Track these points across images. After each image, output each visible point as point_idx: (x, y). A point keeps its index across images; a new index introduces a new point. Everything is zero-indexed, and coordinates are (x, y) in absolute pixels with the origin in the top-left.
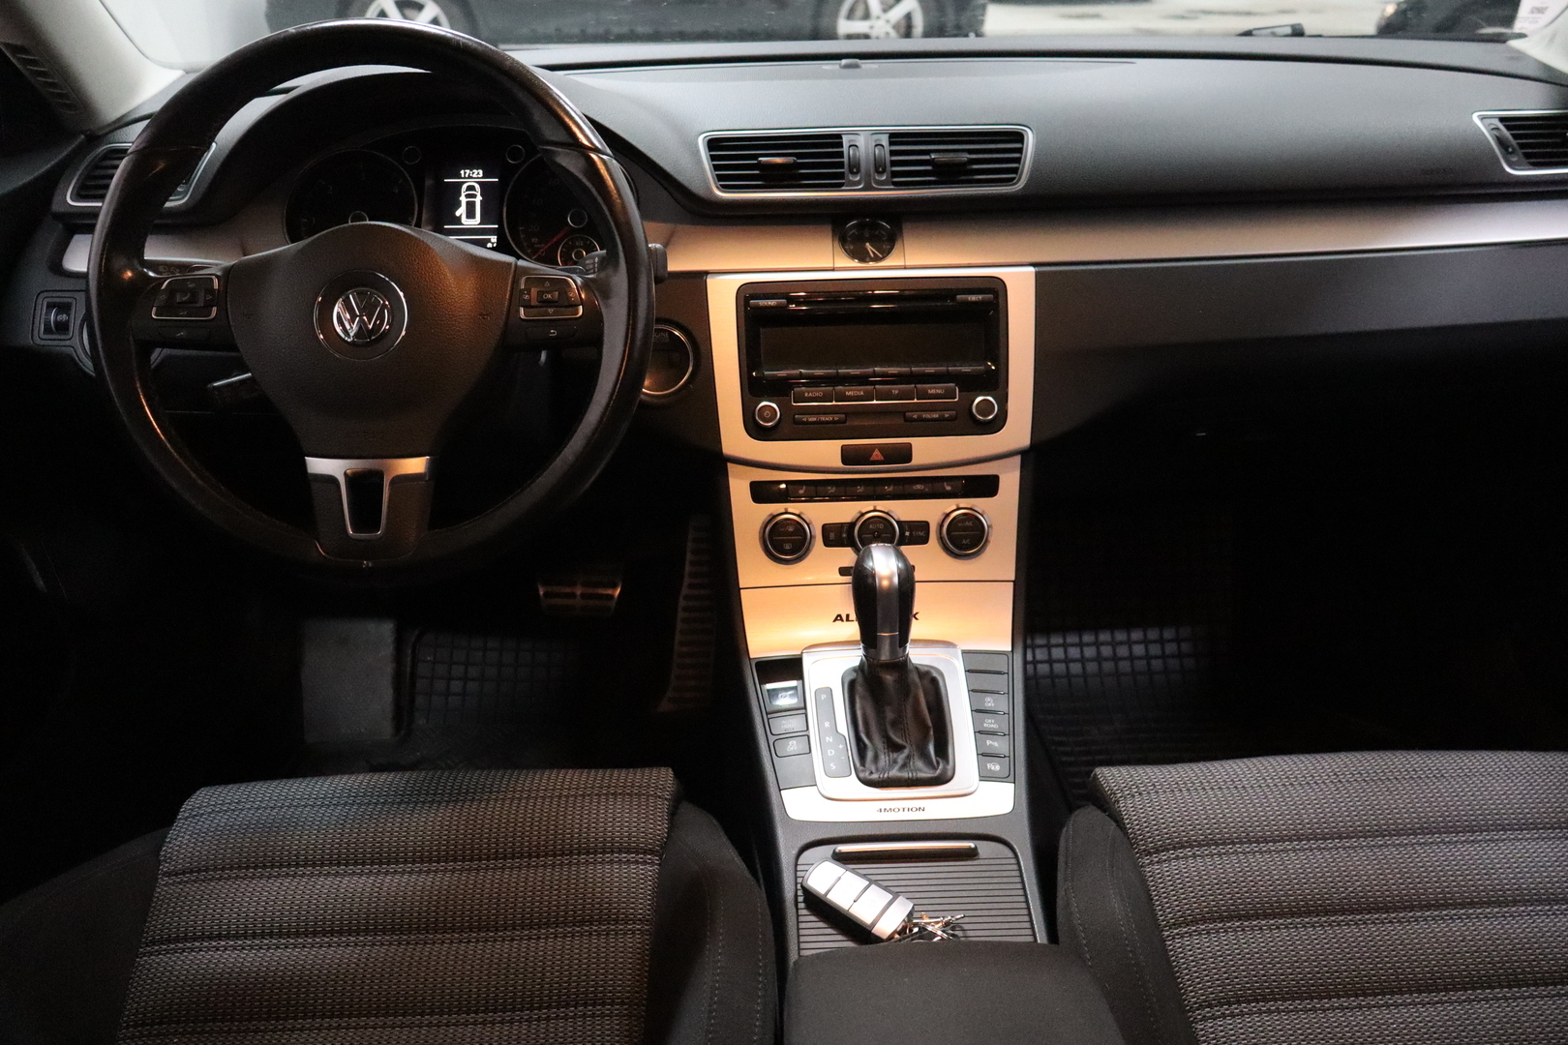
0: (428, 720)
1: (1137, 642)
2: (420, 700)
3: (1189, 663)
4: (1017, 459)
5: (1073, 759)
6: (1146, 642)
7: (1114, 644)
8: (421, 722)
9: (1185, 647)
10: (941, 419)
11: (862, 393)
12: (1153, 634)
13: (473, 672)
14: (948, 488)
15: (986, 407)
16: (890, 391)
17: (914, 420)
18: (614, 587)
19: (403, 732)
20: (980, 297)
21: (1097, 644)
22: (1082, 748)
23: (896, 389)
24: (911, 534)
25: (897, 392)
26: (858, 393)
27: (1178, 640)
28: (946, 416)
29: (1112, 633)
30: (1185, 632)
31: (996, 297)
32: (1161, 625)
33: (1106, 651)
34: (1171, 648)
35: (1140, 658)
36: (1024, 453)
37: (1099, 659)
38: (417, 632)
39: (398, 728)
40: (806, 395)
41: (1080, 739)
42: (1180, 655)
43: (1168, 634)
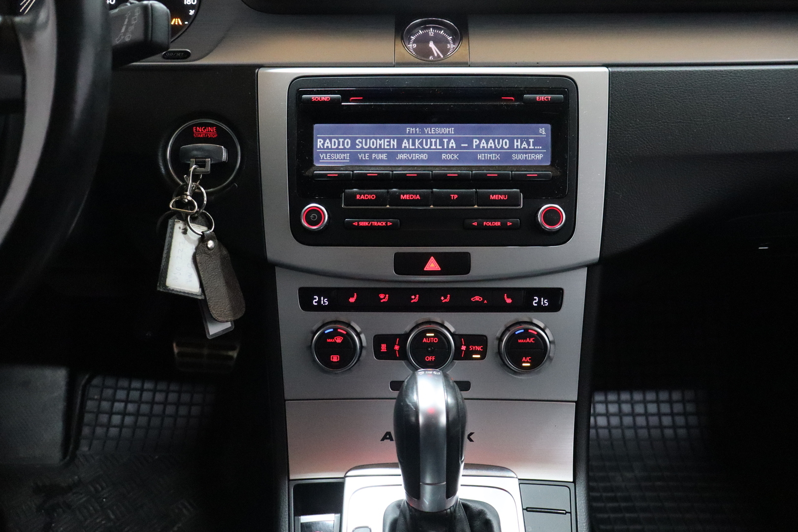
0: (89, 449)
1: (652, 402)
2: (86, 431)
3: (693, 420)
4: (584, 273)
5: (602, 505)
6: (657, 402)
7: (632, 403)
8: (84, 448)
9: (690, 408)
10: (503, 228)
11: (418, 197)
12: (664, 396)
13: (131, 408)
14: (509, 301)
15: (552, 217)
16: (449, 194)
17: (474, 228)
18: (233, 349)
19: (68, 458)
20: (549, 96)
21: (619, 402)
22: (610, 494)
23: (454, 193)
24: (468, 348)
25: (456, 197)
26: (414, 197)
27: (683, 401)
28: (509, 224)
29: (631, 394)
30: (689, 395)
31: (567, 98)
32: (670, 388)
33: (626, 408)
34: (678, 408)
35: (653, 415)
36: (591, 267)
37: (620, 414)
38: (87, 377)
39: (65, 455)
40: (358, 197)
41: (608, 484)
42: (685, 414)
43: (676, 396)
